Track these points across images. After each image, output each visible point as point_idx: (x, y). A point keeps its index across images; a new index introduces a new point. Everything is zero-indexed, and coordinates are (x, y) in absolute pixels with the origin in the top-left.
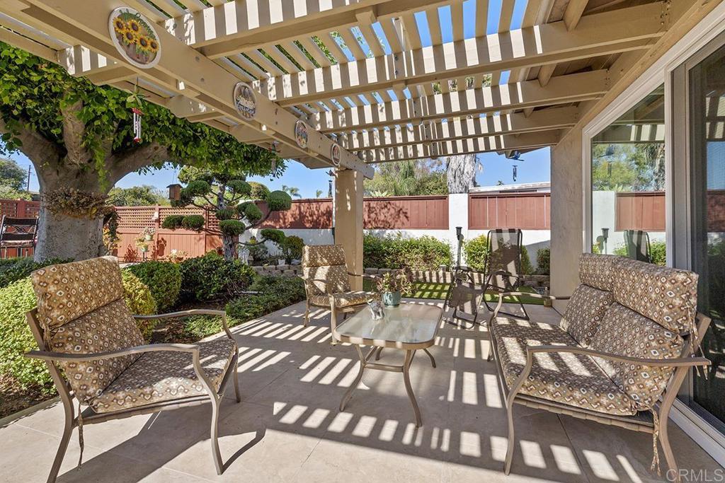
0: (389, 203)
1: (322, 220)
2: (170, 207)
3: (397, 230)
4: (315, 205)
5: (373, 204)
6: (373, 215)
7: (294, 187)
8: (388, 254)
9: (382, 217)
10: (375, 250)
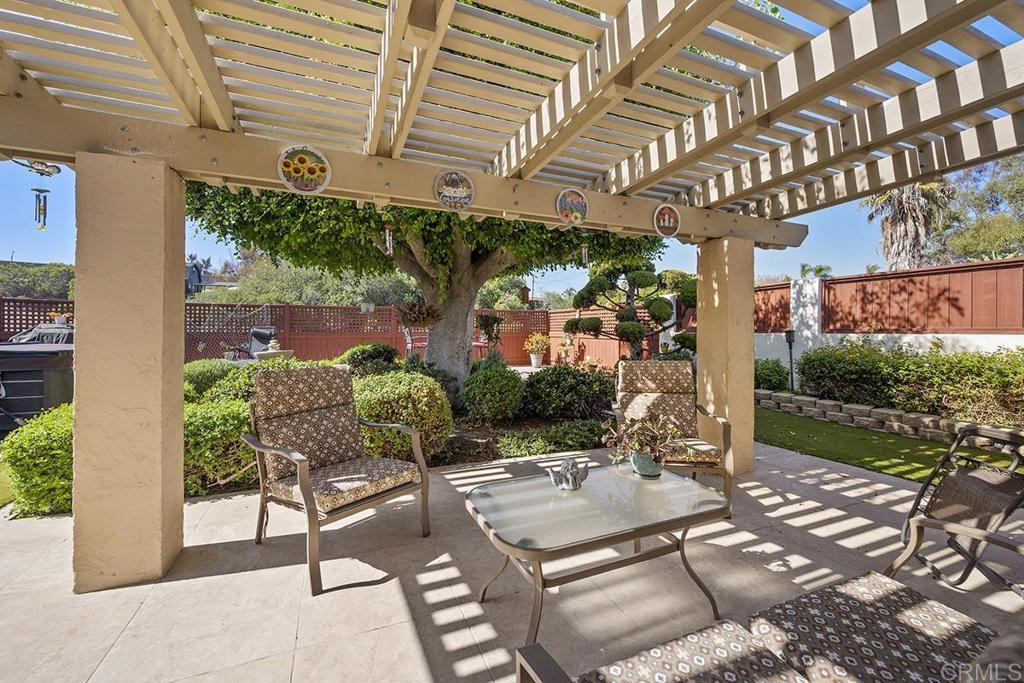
0: (912, 281)
1: (773, 318)
2: (573, 309)
3: (929, 336)
4: (761, 295)
5: (870, 287)
6: (872, 308)
7: (824, 265)
8: (897, 381)
9: (895, 311)
10: (864, 371)
